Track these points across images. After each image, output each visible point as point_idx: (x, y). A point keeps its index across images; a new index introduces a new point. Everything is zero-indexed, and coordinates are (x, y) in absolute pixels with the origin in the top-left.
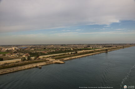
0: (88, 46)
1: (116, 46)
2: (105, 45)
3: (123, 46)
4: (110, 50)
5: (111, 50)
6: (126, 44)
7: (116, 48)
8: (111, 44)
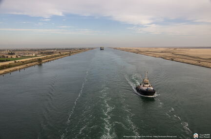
0: (9, 54)
1: (60, 53)
2: (44, 50)
3: (70, 52)
4: (47, 60)
5: (49, 60)
6: (74, 49)
7: (58, 56)
8: (54, 49)
